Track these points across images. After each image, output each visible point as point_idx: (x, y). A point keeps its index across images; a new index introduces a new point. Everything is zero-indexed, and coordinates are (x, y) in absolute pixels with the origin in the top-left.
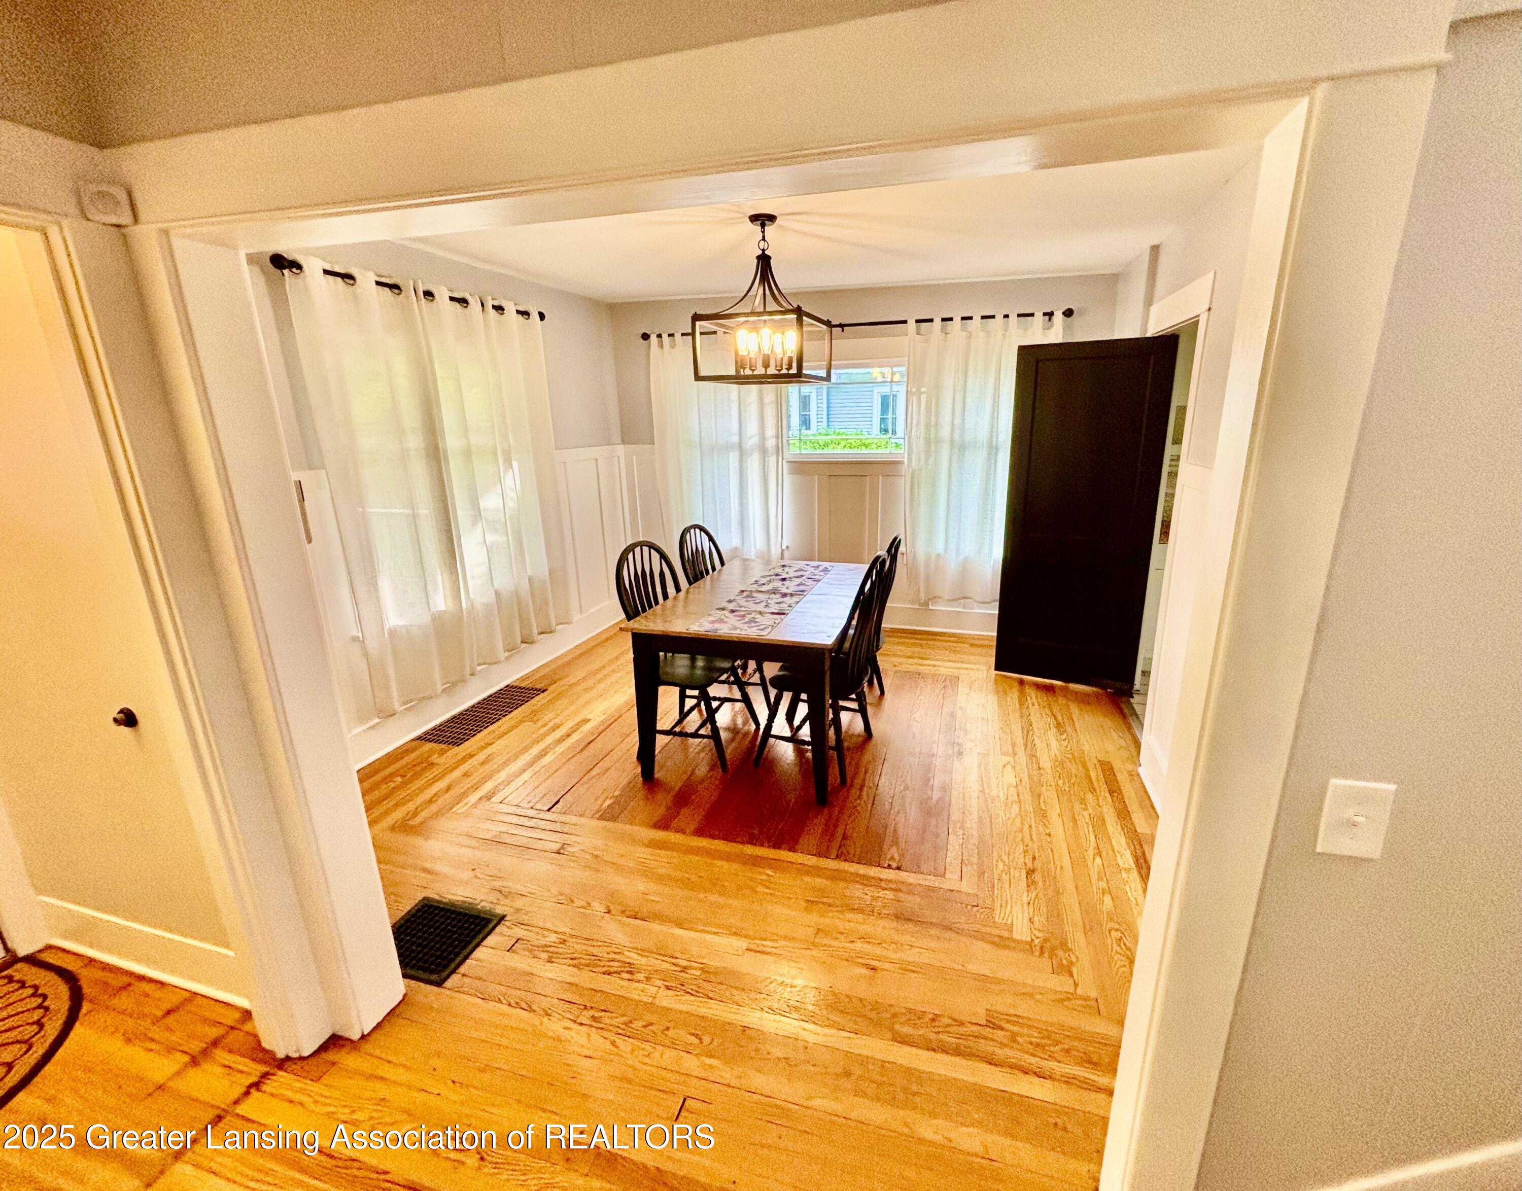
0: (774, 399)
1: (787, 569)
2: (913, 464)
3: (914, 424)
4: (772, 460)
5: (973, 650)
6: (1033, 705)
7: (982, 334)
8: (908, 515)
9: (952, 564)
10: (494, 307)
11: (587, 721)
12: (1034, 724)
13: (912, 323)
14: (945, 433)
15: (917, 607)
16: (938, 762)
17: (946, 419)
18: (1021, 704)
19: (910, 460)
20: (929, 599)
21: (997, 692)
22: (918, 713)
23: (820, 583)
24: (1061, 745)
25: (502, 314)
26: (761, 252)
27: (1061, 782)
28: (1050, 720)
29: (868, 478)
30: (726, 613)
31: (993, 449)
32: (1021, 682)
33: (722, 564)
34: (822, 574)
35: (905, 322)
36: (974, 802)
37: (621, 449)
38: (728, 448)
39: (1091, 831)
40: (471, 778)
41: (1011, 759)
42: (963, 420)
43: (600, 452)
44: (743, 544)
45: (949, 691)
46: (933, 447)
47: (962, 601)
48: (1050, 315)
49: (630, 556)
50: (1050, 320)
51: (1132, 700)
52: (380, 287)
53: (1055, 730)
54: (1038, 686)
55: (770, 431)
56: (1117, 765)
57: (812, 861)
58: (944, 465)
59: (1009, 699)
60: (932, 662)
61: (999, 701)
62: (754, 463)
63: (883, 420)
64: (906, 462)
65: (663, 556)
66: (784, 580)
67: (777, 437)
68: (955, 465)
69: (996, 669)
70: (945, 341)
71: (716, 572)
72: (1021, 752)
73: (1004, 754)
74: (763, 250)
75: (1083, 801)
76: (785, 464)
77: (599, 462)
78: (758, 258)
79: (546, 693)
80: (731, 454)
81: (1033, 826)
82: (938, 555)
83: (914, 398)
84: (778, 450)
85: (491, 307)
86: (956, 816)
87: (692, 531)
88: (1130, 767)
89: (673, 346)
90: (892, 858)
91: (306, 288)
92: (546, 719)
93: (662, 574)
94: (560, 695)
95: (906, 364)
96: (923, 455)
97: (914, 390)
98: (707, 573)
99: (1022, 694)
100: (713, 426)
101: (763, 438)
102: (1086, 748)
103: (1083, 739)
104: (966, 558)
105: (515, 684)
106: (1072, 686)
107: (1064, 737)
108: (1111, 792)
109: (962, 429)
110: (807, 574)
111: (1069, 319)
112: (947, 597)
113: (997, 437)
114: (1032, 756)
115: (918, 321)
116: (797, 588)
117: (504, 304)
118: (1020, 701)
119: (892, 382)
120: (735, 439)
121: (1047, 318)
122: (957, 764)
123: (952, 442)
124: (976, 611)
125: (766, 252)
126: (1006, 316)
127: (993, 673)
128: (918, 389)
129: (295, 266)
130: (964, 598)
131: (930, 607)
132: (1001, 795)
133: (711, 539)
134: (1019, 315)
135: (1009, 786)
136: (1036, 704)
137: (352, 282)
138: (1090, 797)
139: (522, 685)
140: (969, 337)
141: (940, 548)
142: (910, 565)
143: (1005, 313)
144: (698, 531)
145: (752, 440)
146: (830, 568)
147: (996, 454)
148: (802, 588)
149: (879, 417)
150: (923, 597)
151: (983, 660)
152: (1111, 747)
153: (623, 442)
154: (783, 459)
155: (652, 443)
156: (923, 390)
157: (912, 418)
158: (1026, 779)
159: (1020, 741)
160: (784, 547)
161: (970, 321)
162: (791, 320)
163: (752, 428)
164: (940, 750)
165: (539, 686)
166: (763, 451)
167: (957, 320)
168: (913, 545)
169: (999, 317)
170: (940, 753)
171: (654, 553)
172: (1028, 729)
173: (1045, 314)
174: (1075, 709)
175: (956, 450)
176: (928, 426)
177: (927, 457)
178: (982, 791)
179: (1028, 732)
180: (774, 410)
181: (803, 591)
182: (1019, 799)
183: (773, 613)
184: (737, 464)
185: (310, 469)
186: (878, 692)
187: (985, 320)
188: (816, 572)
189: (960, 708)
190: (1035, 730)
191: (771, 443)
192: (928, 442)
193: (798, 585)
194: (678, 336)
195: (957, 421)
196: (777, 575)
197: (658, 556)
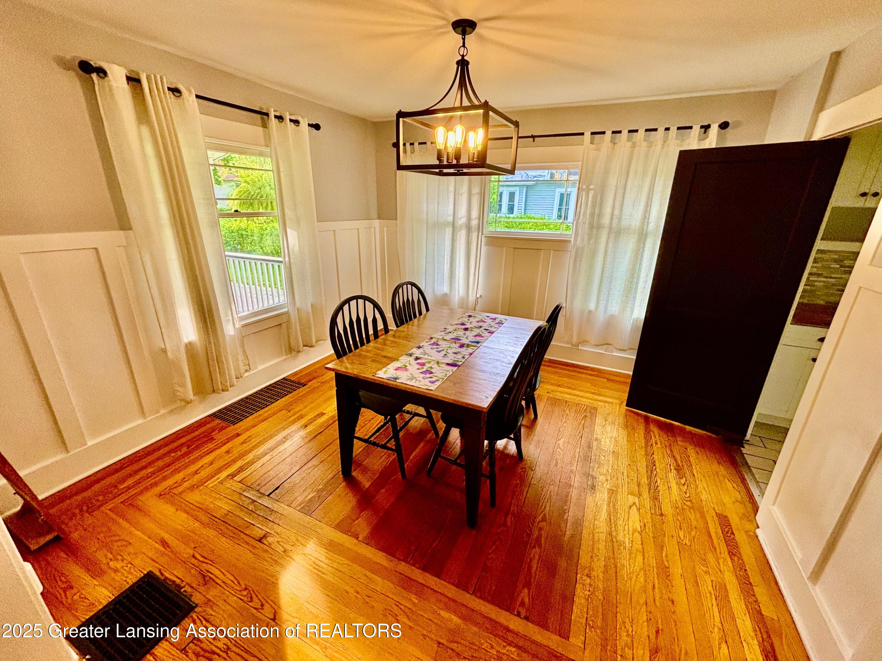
0: (479, 191)
1: (471, 319)
2: (578, 243)
3: (582, 213)
4: (474, 235)
5: (609, 384)
6: (656, 444)
7: (644, 144)
8: (570, 280)
9: (601, 317)
10: (276, 117)
11: (323, 414)
12: (657, 464)
13: (588, 135)
14: (606, 220)
15: (570, 346)
16: (574, 493)
17: (608, 210)
18: (647, 442)
19: (576, 240)
20: (579, 343)
21: (626, 427)
22: (562, 440)
23: (493, 335)
24: (681, 490)
25: (298, 126)
26: (460, 58)
27: (681, 534)
28: (670, 460)
29: (542, 252)
30: (412, 359)
31: (642, 236)
32: (646, 419)
33: (427, 310)
34: (497, 326)
35: (582, 134)
36: (601, 546)
37: (376, 223)
38: (445, 225)
39: (715, 604)
40: (231, 455)
41: (636, 500)
42: (621, 210)
43: (361, 224)
44: (451, 291)
45: (588, 420)
46: (595, 231)
47: (605, 346)
48: (706, 128)
49: (346, 308)
50: (705, 132)
51: (744, 450)
52: (201, 101)
53: (675, 472)
54: (661, 426)
55: (475, 214)
56: (735, 521)
57: (451, 591)
58: (602, 245)
59: (636, 435)
60: (578, 393)
61: (629, 435)
62: (462, 236)
63: (560, 210)
64: (572, 242)
65: (376, 306)
66: (466, 329)
67: (479, 219)
68: (611, 245)
69: (627, 405)
70: (613, 149)
71: (422, 316)
72: (646, 495)
73: (631, 493)
74: (463, 56)
75: (704, 561)
76: (483, 239)
77: (360, 230)
78: (458, 63)
79: (305, 387)
80: (447, 229)
81: (656, 586)
82: (590, 312)
83: (584, 193)
84: (480, 228)
85: (273, 117)
86: (584, 559)
87: (405, 287)
88: (749, 526)
89: (413, 152)
90: (523, 604)
91: (110, 88)
92: (297, 409)
93: (375, 321)
94: (313, 390)
95: (580, 168)
96: (586, 237)
97: (584, 187)
98: (415, 317)
99: (647, 431)
100: (436, 209)
101: (469, 219)
102: (704, 496)
103: (701, 486)
104: (612, 316)
105: (288, 378)
106: (688, 428)
107: (683, 481)
108: (732, 554)
109: (620, 219)
110: (485, 325)
111: (723, 131)
112: (593, 342)
113: (648, 226)
114: (655, 498)
115: (592, 133)
116: (474, 339)
117: (300, 119)
118: (645, 438)
119: (568, 180)
120: (450, 219)
121: (703, 130)
122: (590, 500)
123: (610, 228)
124: (614, 354)
125: (465, 58)
126: (667, 129)
127: (624, 407)
128: (588, 187)
129: (102, 72)
130: (607, 344)
131: (580, 348)
132: (627, 540)
133: (420, 291)
134: (679, 128)
135: (635, 530)
136: (659, 443)
137: (178, 95)
138: (710, 557)
139: (293, 379)
140: (634, 146)
141: (592, 306)
142: (568, 315)
143: (668, 126)
144: (409, 286)
145: (462, 221)
146: (504, 321)
147: (646, 238)
148: (478, 339)
149: (558, 207)
150: (575, 340)
151: (616, 394)
152: (727, 500)
153: (379, 218)
154: (482, 234)
155: (396, 220)
156: (591, 187)
157: (581, 207)
158: (649, 525)
159: (645, 480)
160: (478, 296)
161: (635, 134)
162: (477, 115)
163: (462, 211)
164: (576, 481)
165: (302, 381)
166: (469, 228)
167: (625, 133)
168: (572, 302)
169: (661, 130)
170: (576, 485)
171: (368, 305)
172: (652, 466)
173: (702, 127)
174: (691, 451)
175: (613, 235)
176: (592, 215)
177: (590, 238)
178: (610, 534)
179: (652, 473)
180: (479, 199)
181: (478, 342)
182: (643, 548)
183: (448, 364)
184: (450, 236)
185: (122, 229)
186: (533, 416)
187: (648, 133)
188: (493, 324)
189: (596, 439)
190: (658, 470)
191: (474, 222)
192: (591, 227)
193: (475, 336)
194: (416, 144)
195: (616, 212)
196: (463, 324)
197: (372, 306)
